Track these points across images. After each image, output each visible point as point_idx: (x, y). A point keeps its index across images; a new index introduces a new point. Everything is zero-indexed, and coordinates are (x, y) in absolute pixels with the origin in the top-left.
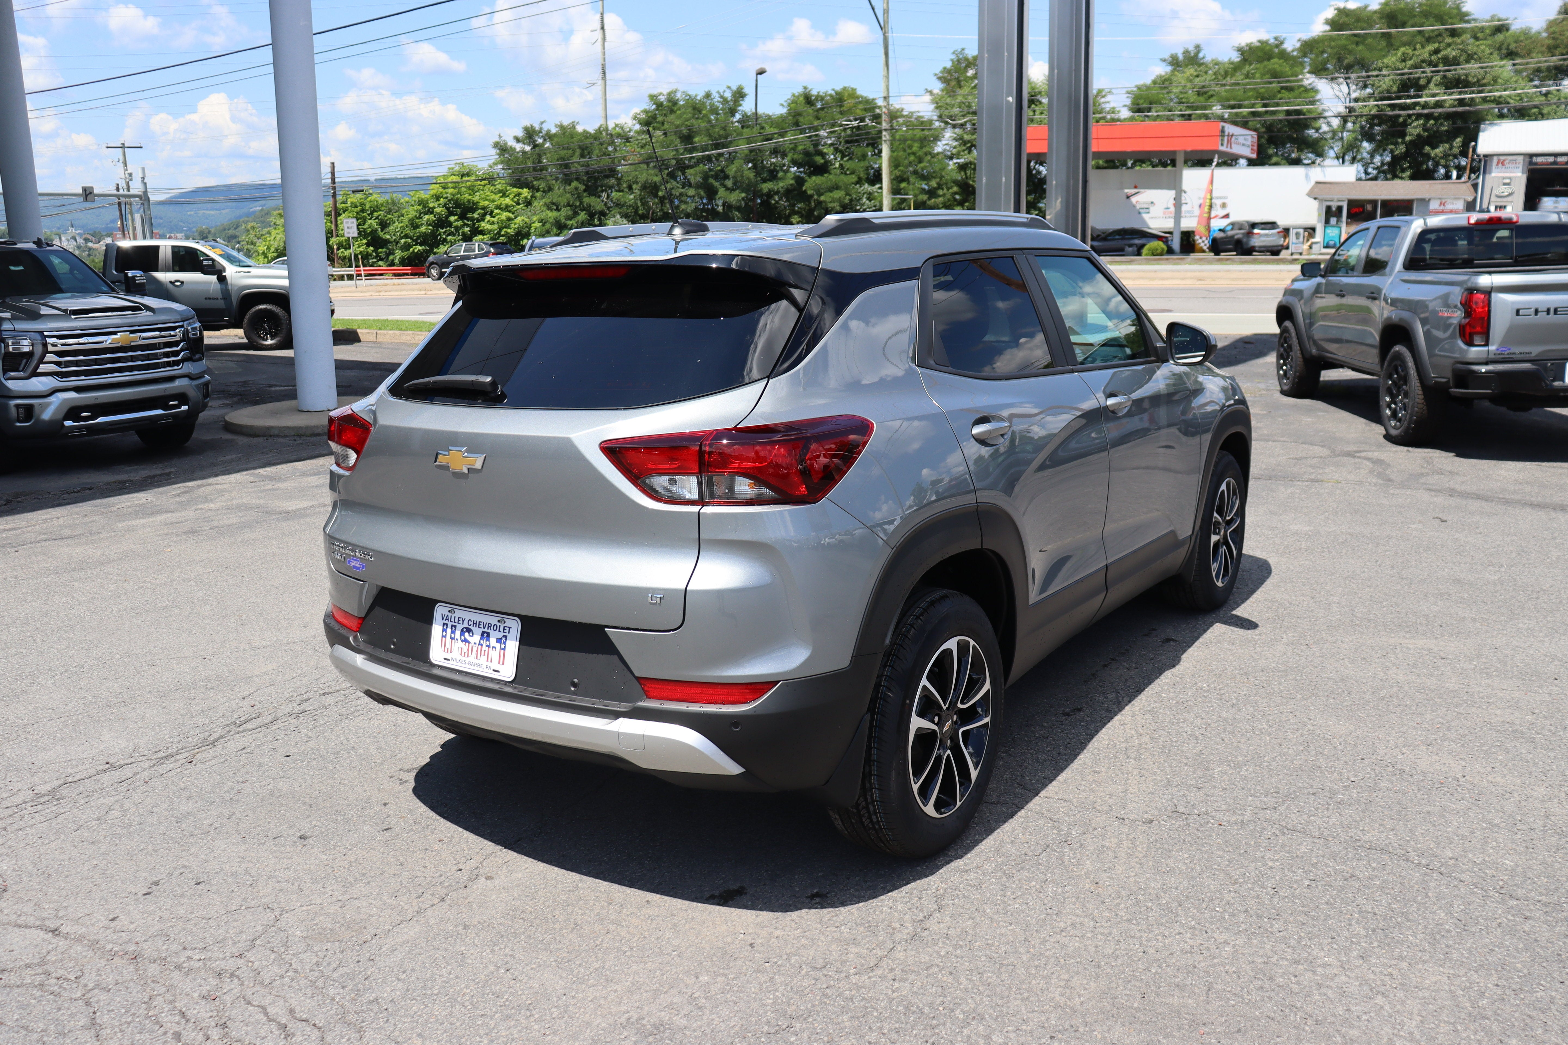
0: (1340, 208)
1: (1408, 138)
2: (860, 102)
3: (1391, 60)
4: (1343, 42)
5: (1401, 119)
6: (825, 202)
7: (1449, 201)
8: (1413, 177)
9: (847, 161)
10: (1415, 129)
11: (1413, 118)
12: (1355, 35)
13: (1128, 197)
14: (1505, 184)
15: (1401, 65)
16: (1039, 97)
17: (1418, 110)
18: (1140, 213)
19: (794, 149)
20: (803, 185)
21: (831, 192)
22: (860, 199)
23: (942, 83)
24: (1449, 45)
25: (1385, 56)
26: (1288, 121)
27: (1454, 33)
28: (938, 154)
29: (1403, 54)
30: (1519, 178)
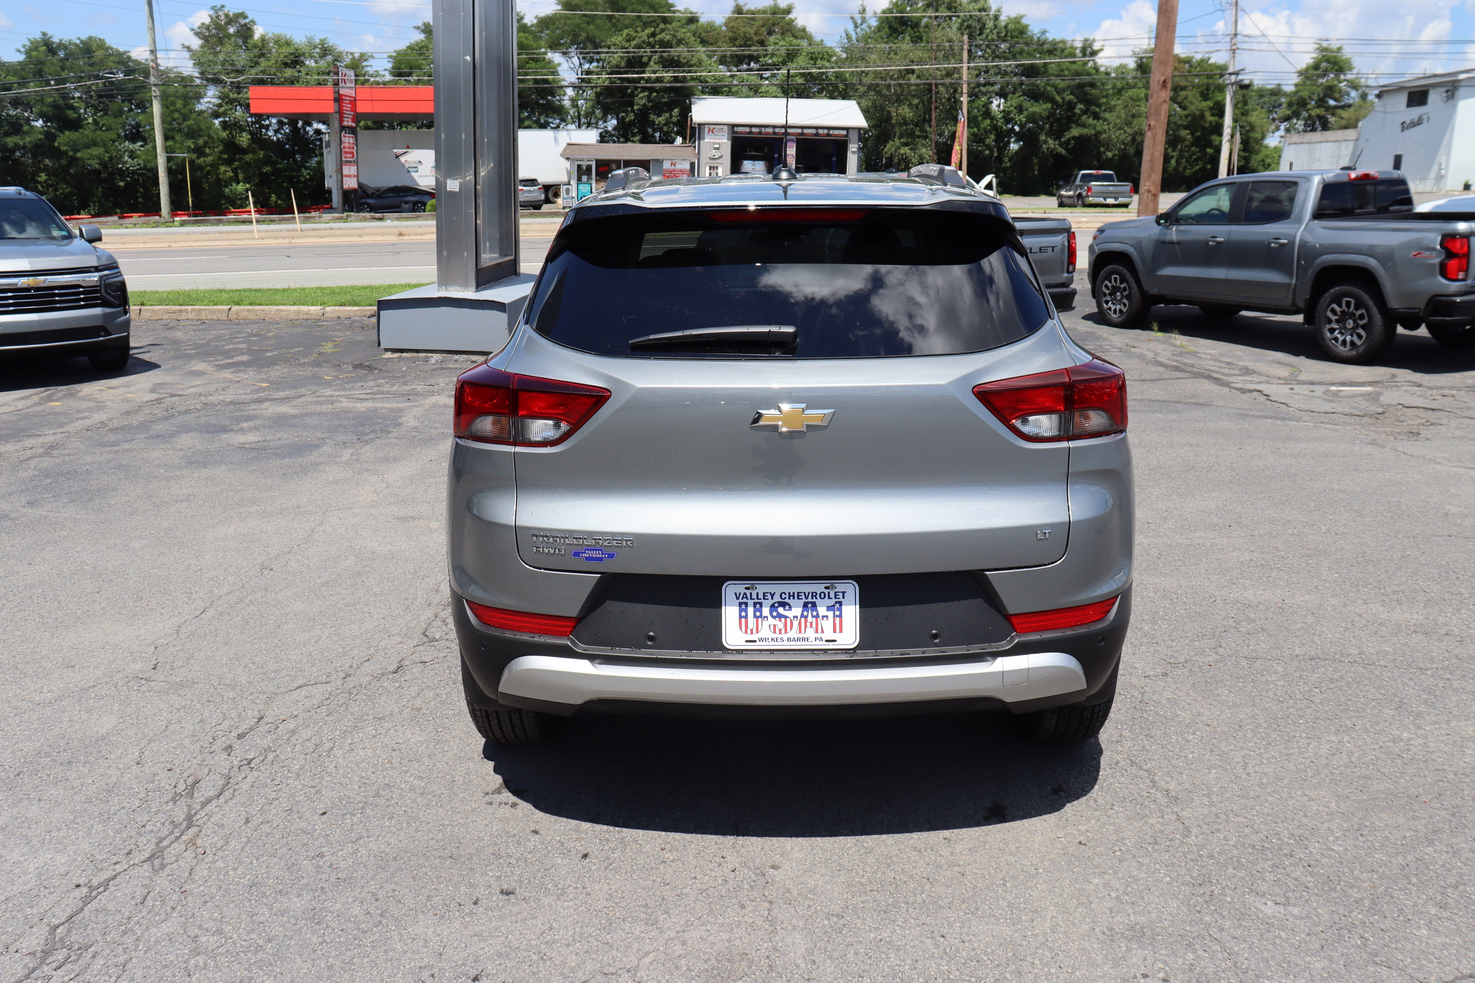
0: (589, 168)
1: (636, 107)
2: (111, 55)
3: (617, 39)
4: (577, 21)
5: (629, 91)
6: (81, 159)
7: (678, 162)
8: (643, 141)
9: (102, 116)
10: (641, 100)
11: (639, 90)
12: (585, 15)
13: (397, 157)
14: (715, 149)
15: (627, 45)
16: (302, 58)
17: (643, 84)
18: (409, 172)
19: (42, 100)
20: (55, 140)
21: (89, 148)
22: (121, 157)
23: (200, 38)
24: (663, 30)
25: (611, 36)
26: (536, 88)
27: (665, 20)
28: (202, 112)
29: (628, 35)
30: (725, 143)
